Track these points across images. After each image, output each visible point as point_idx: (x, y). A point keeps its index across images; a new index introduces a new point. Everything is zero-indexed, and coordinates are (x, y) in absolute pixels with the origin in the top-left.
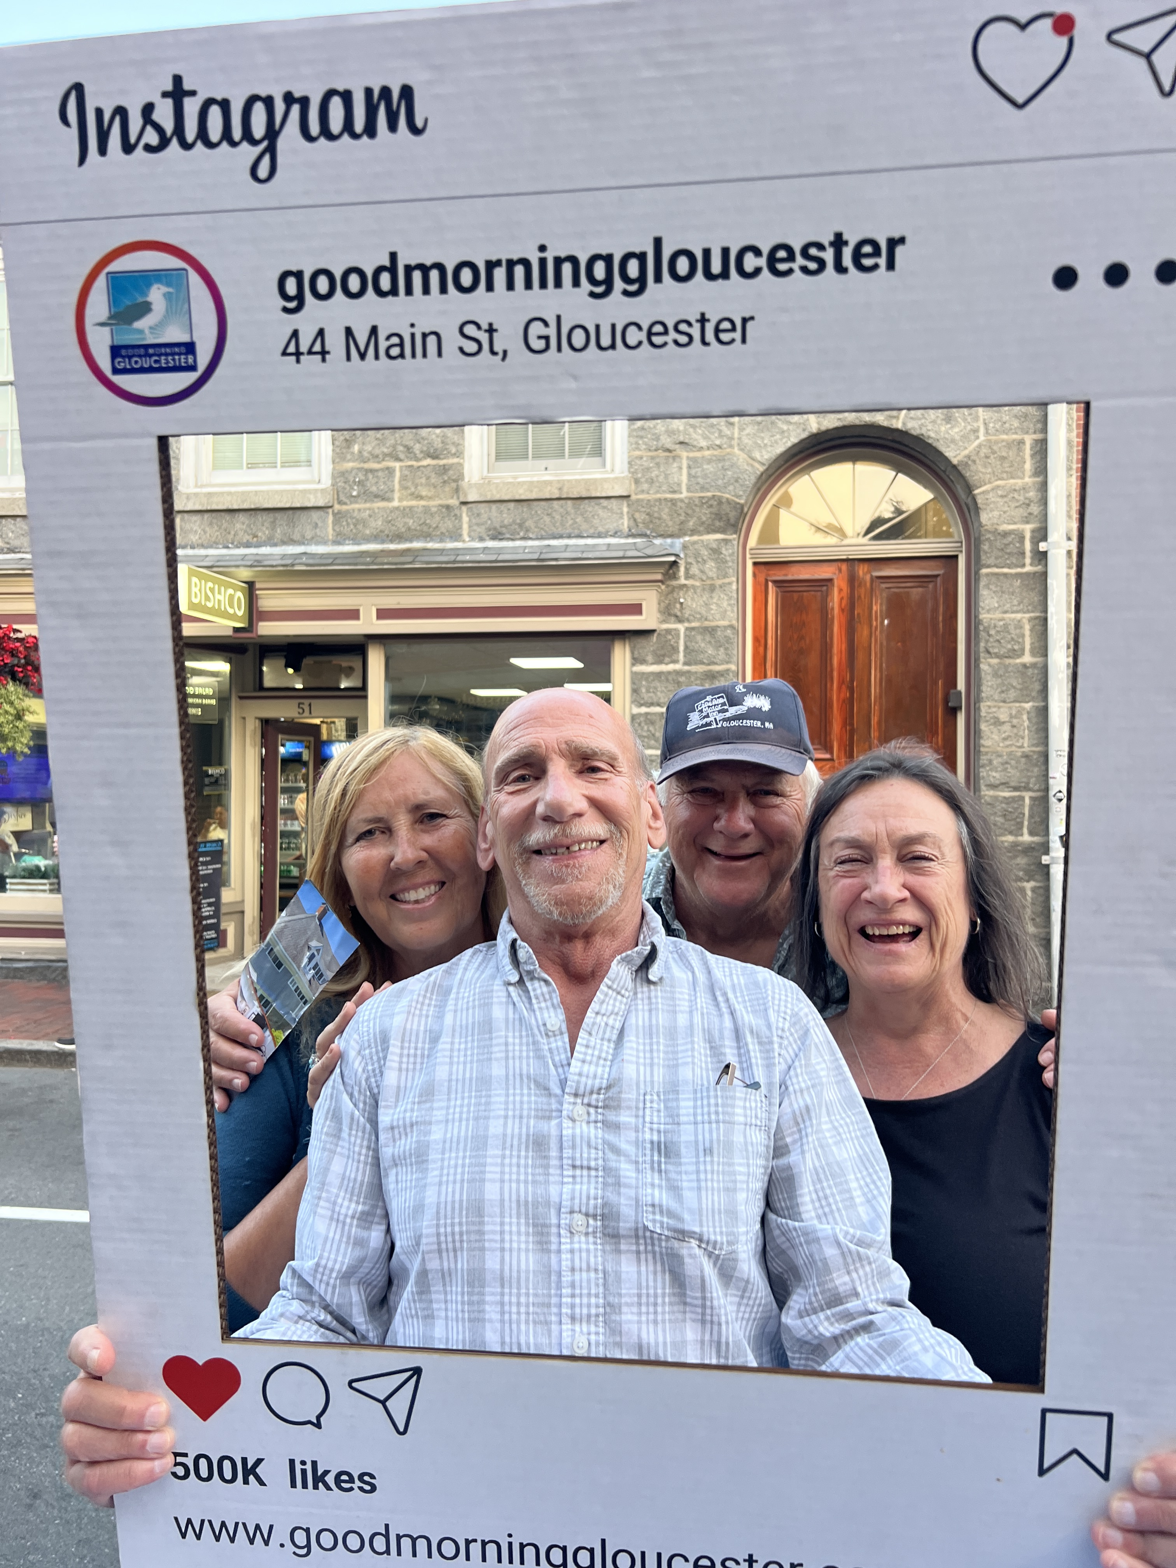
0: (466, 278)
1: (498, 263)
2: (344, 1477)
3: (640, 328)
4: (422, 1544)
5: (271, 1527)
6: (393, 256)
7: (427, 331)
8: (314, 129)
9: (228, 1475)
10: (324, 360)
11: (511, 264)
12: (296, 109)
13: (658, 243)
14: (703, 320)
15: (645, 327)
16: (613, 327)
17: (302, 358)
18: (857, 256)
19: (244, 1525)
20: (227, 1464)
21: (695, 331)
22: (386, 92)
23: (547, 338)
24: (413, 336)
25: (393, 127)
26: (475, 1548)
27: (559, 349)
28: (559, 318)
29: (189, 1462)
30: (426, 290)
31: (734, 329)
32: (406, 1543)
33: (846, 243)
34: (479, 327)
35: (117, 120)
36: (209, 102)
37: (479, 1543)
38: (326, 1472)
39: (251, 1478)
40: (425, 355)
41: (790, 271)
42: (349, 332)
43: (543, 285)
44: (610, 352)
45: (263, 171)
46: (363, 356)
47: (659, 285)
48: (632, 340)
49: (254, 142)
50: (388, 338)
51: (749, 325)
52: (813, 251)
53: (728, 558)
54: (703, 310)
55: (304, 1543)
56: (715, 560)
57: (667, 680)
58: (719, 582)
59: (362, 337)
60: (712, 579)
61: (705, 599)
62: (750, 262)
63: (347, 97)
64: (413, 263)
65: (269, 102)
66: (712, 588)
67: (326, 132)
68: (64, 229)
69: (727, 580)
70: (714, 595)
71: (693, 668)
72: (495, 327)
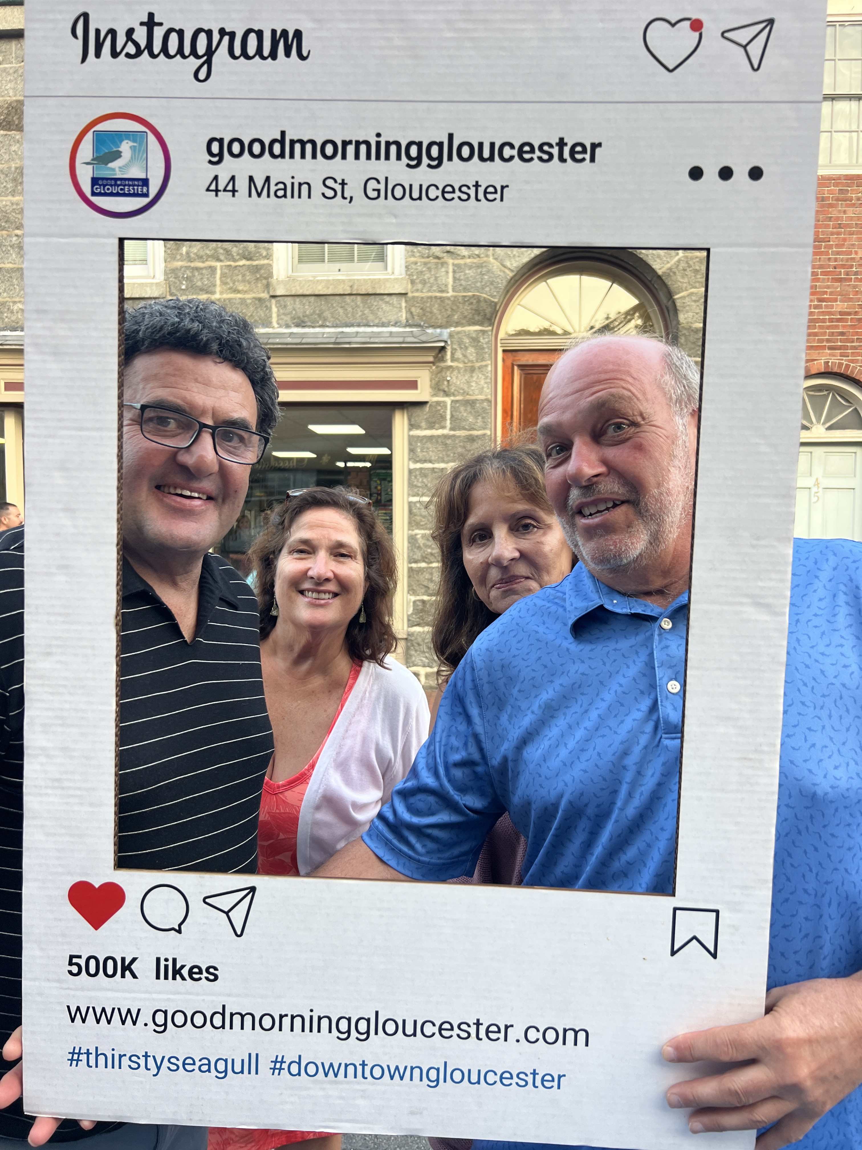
0: (329, 150)
1: (350, 142)
2: (196, 970)
3: (437, 188)
4: (248, 1019)
5: (139, 1010)
6: (283, 133)
7: (302, 182)
8: (237, 51)
9: (110, 971)
10: (234, 196)
11: (358, 144)
12: (226, 39)
13: (451, 136)
14: (477, 185)
15: (441, 188)
16: (421, 186)
17: (219, 193)
18: (572, 152)
19: (119, 1009)
20: (110, 963)
21: (472, 192)
22: (285, 33)
23: (379, 191)
24: (293, 184)
25: (288, 54)
26: (286, 1021)
27: (386, 198)
28: (387, 178)
29: (82, 962)
30: (303, 156)
31: (496, 192)
32: (237, 1019)
33: (566, 144)
34: (336, 181)
35: (109, 36)
36: (170, 30)
37: (289, 1017)
38: (183, 967)
39: (127, 973)
40: (300, 197)
41: (532, 159)
42: (251, 179)
43: (378, 157)
44: (418, 201)
45: (202, 75)
46: (259, 195)
47: (450, 163)
48: (432, 195)
49: (198, 57)
50: (276, 185)
51: (505, 190)
52: (546, 148)
53: (485, 346)
54: (477, 180)
55: (163, 1022)
56: (475, 347)
57: (437, 442)
58: (477, 365)
59: (259, 183)
60: (472, 362)
61: (466, 378)
62: (507, 152)
63: (260, 34)
64: (295, 138)
65: (209, 33)
66: (472, 370)
67: (244, 54)
68: (67, 101)
69: (484, 363)
70: (474, 375)
71: (458, 433)
72: (345, 182)
